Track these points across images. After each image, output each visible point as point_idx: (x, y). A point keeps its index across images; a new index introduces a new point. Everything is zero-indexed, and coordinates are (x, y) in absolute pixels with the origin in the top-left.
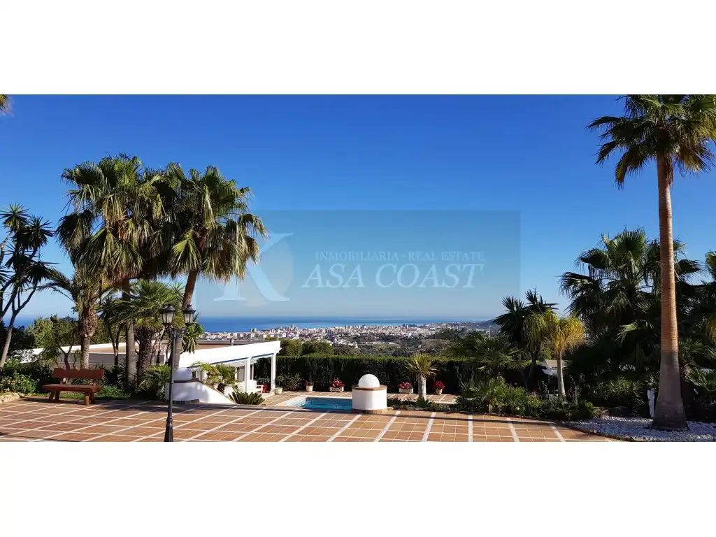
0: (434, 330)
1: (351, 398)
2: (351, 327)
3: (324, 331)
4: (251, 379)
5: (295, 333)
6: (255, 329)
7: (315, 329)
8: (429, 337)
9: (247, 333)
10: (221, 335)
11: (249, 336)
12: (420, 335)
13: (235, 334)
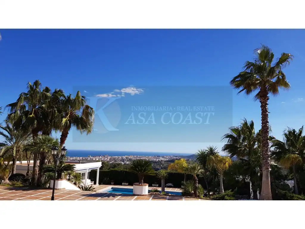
0: (167, 158)
1: (133, 188)
2: (132, 156)
3: (121, 158)
4: (88, 178)
5: (108, 158)
6: (90, 156)
7: (116, 157)
8: (165, 161)
9: (86, 158)
10: (74, 158)
11: (87, 159)
12: (162, 160)
13: (81, 158)
